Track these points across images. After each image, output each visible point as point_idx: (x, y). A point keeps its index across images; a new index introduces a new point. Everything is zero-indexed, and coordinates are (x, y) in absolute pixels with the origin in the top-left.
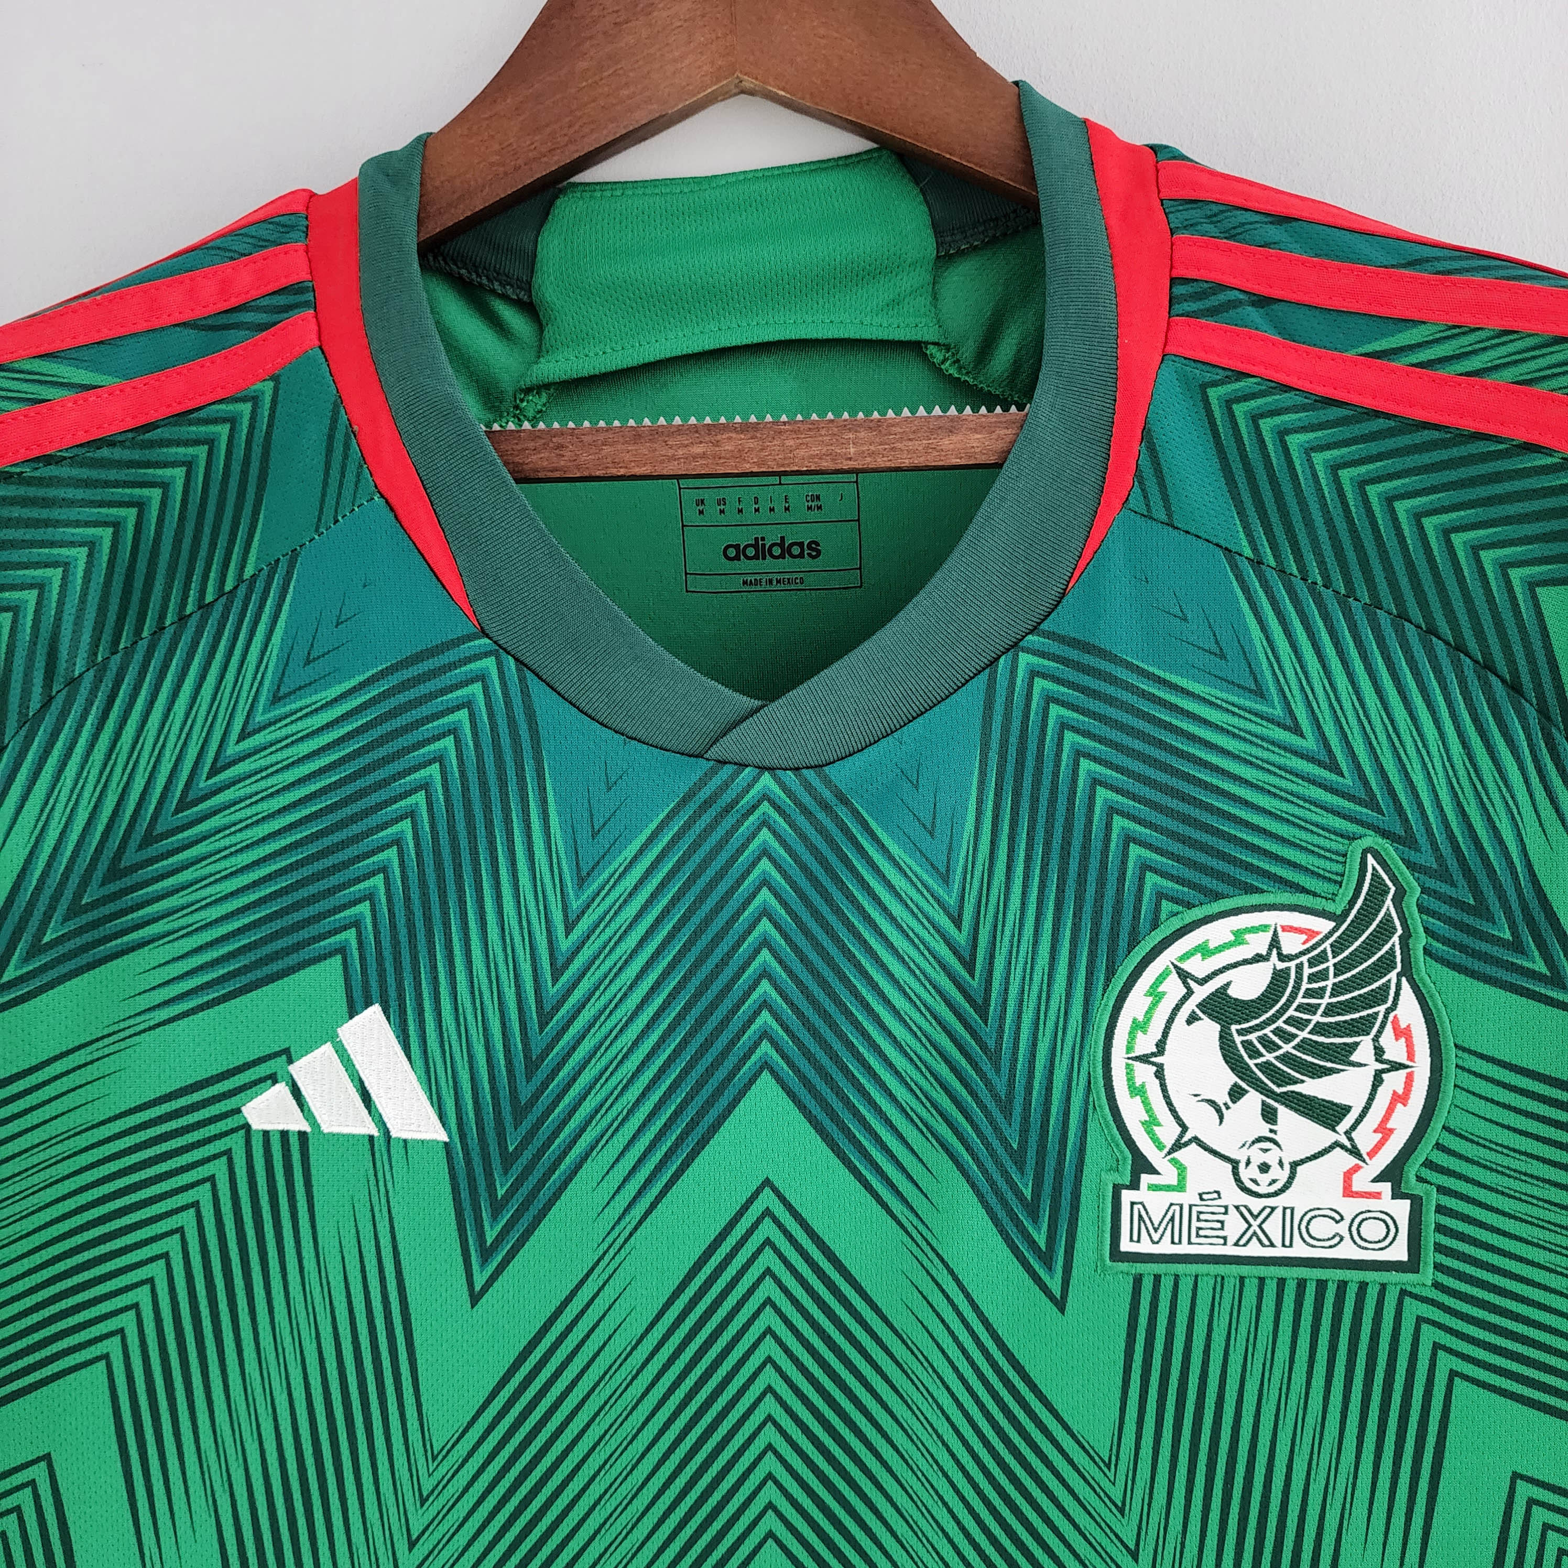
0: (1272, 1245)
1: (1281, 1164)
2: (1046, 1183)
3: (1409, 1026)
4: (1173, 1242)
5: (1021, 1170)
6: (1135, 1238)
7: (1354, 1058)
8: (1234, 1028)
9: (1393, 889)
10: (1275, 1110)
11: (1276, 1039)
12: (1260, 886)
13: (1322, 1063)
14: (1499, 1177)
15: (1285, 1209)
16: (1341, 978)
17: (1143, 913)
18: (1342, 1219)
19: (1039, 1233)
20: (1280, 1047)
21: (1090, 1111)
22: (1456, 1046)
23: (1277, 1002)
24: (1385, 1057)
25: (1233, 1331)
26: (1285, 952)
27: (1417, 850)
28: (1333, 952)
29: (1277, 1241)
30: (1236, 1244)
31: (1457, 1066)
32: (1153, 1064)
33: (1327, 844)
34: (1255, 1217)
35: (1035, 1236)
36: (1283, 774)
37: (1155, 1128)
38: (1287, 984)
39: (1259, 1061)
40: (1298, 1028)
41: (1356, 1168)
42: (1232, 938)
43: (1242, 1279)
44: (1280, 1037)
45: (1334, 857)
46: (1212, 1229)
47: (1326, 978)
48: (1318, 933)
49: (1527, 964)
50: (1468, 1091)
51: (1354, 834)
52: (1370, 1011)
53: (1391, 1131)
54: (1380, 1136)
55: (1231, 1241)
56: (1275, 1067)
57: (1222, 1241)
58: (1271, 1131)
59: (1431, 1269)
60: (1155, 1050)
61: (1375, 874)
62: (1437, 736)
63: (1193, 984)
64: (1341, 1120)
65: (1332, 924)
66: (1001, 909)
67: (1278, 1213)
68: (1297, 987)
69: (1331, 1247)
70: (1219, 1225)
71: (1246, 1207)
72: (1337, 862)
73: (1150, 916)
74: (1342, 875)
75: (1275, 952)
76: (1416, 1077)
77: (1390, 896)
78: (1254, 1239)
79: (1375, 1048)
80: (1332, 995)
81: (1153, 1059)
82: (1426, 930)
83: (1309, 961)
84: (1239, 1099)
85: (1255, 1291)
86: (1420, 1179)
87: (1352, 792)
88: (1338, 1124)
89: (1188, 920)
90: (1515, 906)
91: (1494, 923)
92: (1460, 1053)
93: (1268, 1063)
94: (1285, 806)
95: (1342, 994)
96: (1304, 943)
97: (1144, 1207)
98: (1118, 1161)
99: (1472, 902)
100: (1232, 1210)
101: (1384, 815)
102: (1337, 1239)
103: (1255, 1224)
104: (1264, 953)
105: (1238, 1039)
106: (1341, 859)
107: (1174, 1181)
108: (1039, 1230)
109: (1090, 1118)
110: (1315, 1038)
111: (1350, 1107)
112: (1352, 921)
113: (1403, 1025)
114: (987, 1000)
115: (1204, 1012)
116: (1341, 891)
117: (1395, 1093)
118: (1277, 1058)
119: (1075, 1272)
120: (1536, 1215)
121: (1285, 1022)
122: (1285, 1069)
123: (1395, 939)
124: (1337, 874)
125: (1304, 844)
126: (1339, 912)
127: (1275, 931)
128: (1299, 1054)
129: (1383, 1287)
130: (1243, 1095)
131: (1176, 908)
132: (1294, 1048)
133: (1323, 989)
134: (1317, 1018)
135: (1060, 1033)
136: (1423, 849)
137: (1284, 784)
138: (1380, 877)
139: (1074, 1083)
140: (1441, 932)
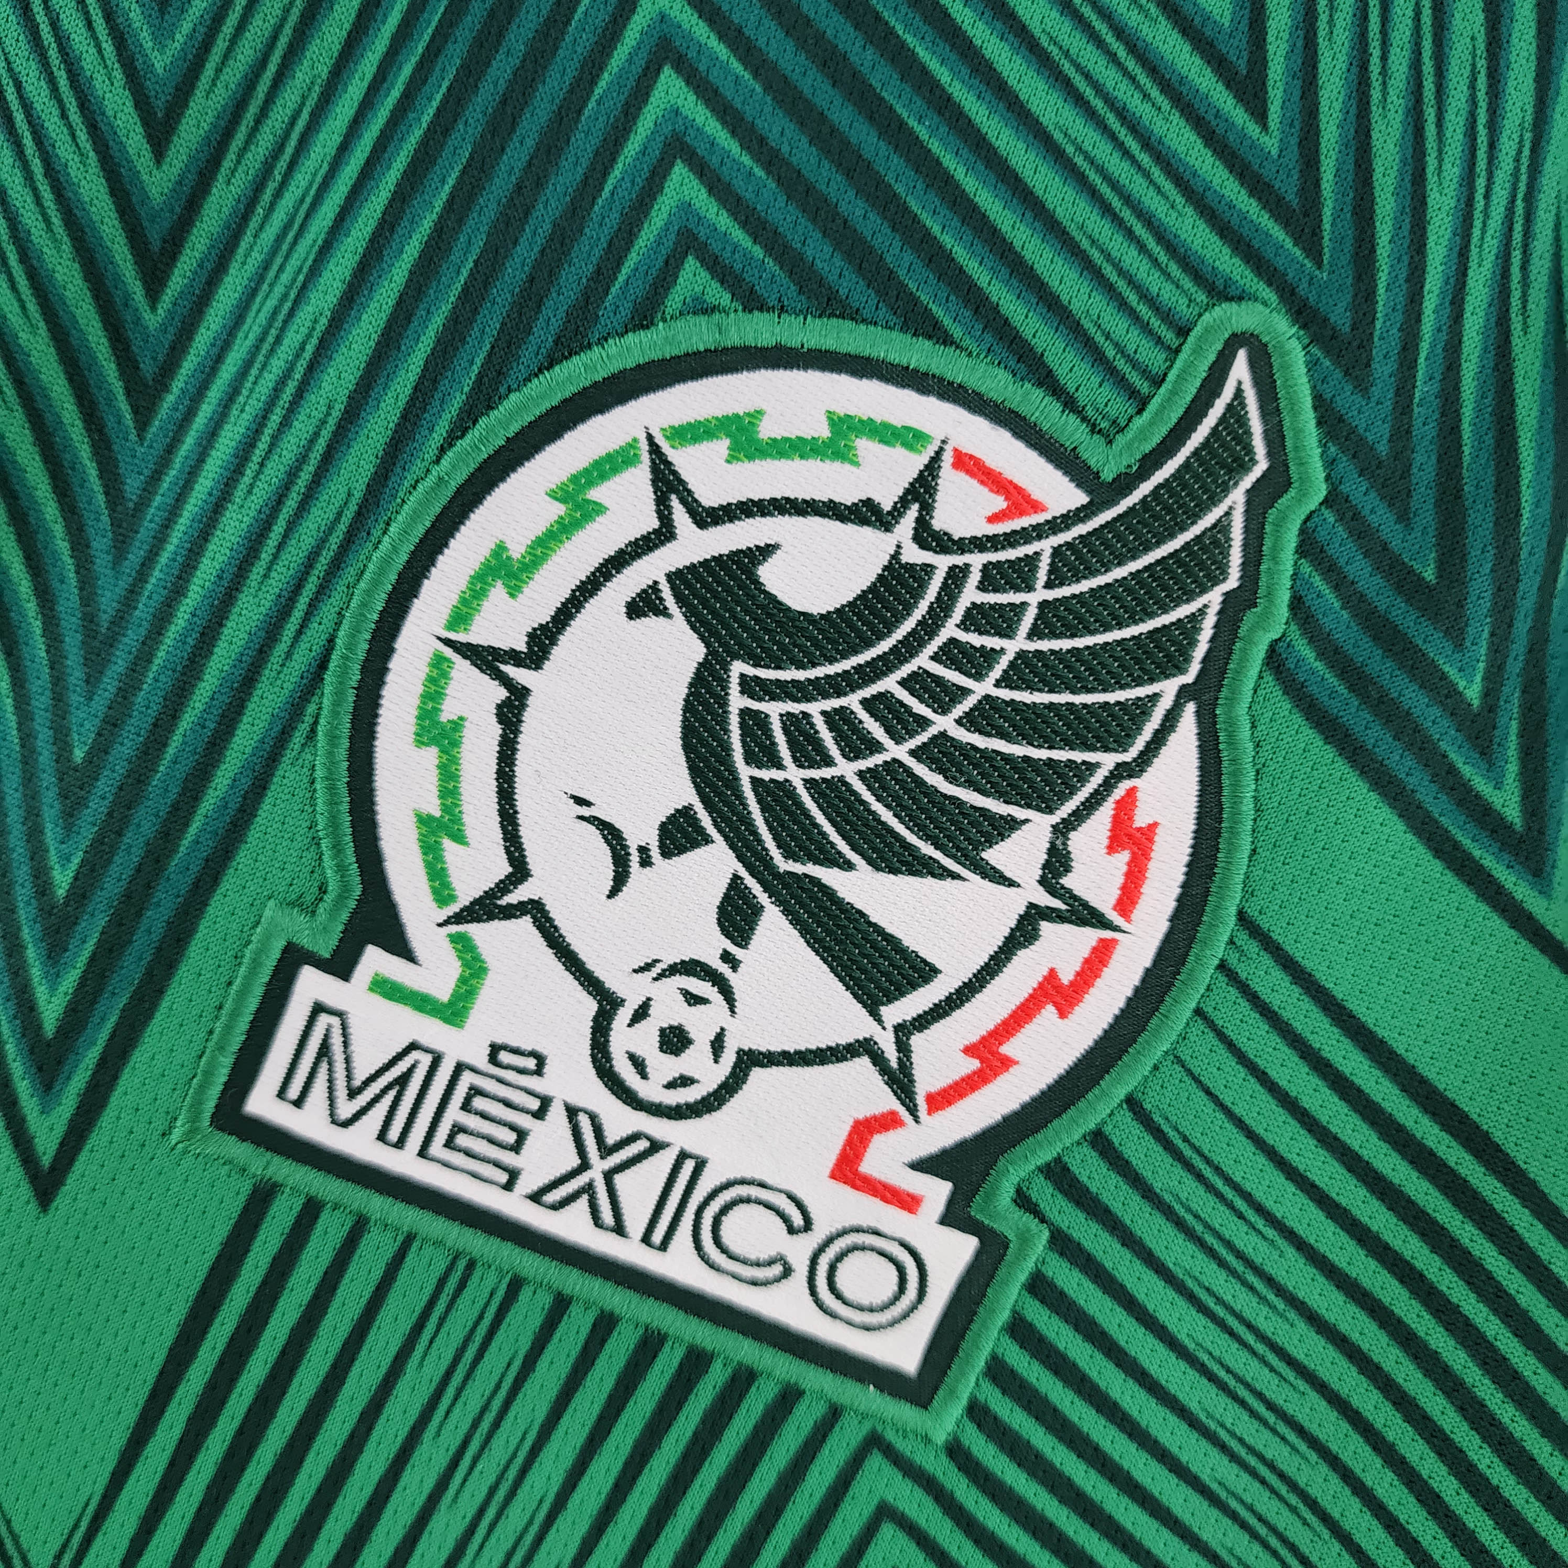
0: (619, 1229)
1: (718, 1045)
2: (114, 869)
3: (1153, 826)
4: (382, 1136)
5: (69, 815)
6: (294, 1092)
7: (994, 856)
8: (738, 668)
9: (1262, 466)
10: (758, 910)
11: (826, 736)
12: (947, 322)
13: (912, 838)
14: (1200, 1256)
15: (683, 1156)
16: (1044, 645)
17: (625, 271)
18: (808, 1225)
19: (53, 989)
20: (828, 762)
21: (298, 738)
22: (1242, 916)
23: (869, 644)
24: (1067, 881)
25: (450, 1392)
26: (938, 524)
27: (1363, 386)
28: (1053, 569)
29: (636, 1223)
30: (536, 1197)
31: (1222, 966)
32: (506, 681)
33: (1154, 282)
34: (606, 1151)
35: (41, 992)
36: (1122, 53)
37: (447, 843)
38: (908, 609)
39: (766, 774)
40: (889, 731)
41: (888, 1122)
42: (824, 432)
43: (516, 1285)
44: (840, 738)
45: (1155, 323)
46: (492, 1141)
47: (1008, 633)
48: (1037, 507)
49: (1481, 785)
50: (1221, 1035)
51: (1228, 282)
52: (1078, 756)
53: (1007, 1063)
54: (974, 1064)
55: (527, 1184)
56: (800, 805)
57: (503, 1178)
58: (726, 957)
59: (957, 1409)
60: (522, 647)
61: (1236, 409)
62: (1529, 118)
63: (680, 515)
64: (902, 994)
65: (1080, 498)
66: (289, 150)
67: (663, 1162)
68: (929, 626)
69: (754, 1283)
70: (510, 1137)
71: (593, 1118)
72: (1159, 341)
73: (639, 289)
74: (1158, 381)
75: (913, 512)
76: (1118, 958)
77: (1248, 482)
78: (584, 1200)
79: (1053, 850)
80: (1004, 681)
81: (510, 670)
82: (1297, 603)
83: (986, 568)
84: (682, 850)
85: (536, 1321)
86: (1023, 1200)
87: (1268, 172)
88: (890, 1001)
89: (734, 338)
90: (1522, 626)
91: (1459, 645)
92: (1243, 938)
93: (785, 787)
94: (1090, 137)
95: (1031, 688)
96: (994, 519)
97: (344, 1027)
98: (323, 889)
99: (1429, 574)
100: (557, 1113)
101: (1319, 265)
102: (777, 1269)
103: (599, 1167)
104: (887, 506)
105: (737, 701)
106: (1169, 336)
107: (443, 991)
108: (54, 979)
109: (288, 755)
110: (921, 770)
111: (935, 971)
112: (1131, 510)
113: (1141, 820)
114: (169, 368)
115: (680, 599)
116: (1139, 422)
117: (1052, 974)
118: (810, 784)
119: (107, 1119)
120: (1239, 1368)
121: (865, 703)
122: (820, 819)
123: (1214, 598)
124: (1145, 373)
125: (1095, 255)
126: (1108, 475)
127: (937, 457)
128: (867, 796)
129: (834, 1414)
130: (695, 845)
131: (718, 294)
132: (861, 775)
133: (991, 656)
134: (945, 723)
135: (291, 503)
136: (1376, 391)
137: (1109, 76)
138: (1242, 421)
139: (281, 648)
140: (1327, 623)
